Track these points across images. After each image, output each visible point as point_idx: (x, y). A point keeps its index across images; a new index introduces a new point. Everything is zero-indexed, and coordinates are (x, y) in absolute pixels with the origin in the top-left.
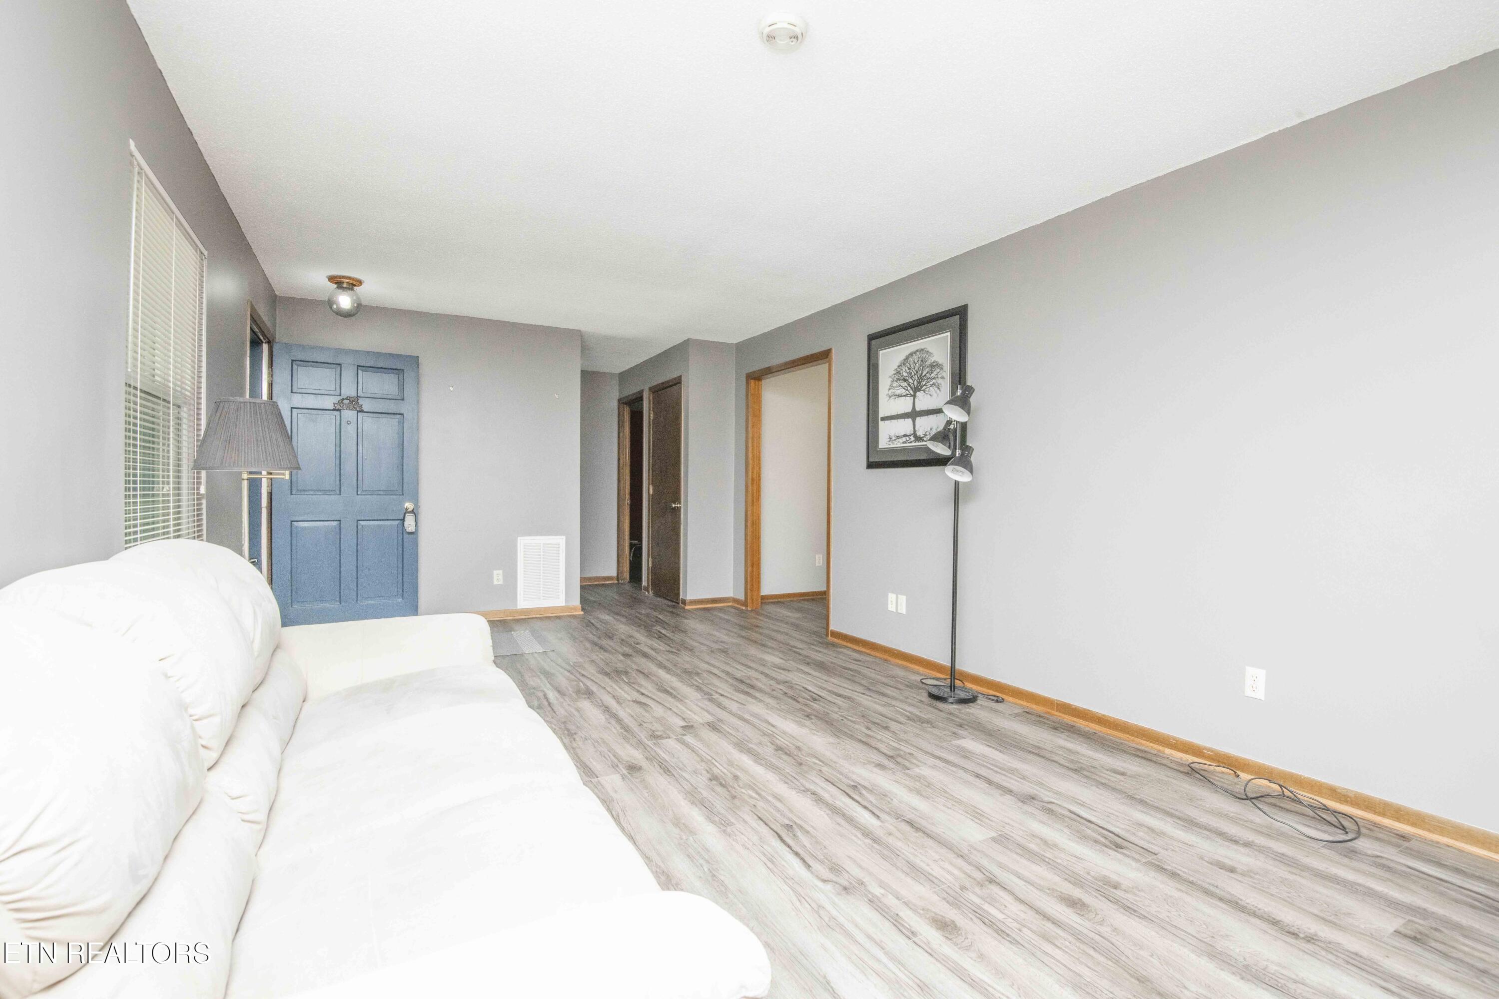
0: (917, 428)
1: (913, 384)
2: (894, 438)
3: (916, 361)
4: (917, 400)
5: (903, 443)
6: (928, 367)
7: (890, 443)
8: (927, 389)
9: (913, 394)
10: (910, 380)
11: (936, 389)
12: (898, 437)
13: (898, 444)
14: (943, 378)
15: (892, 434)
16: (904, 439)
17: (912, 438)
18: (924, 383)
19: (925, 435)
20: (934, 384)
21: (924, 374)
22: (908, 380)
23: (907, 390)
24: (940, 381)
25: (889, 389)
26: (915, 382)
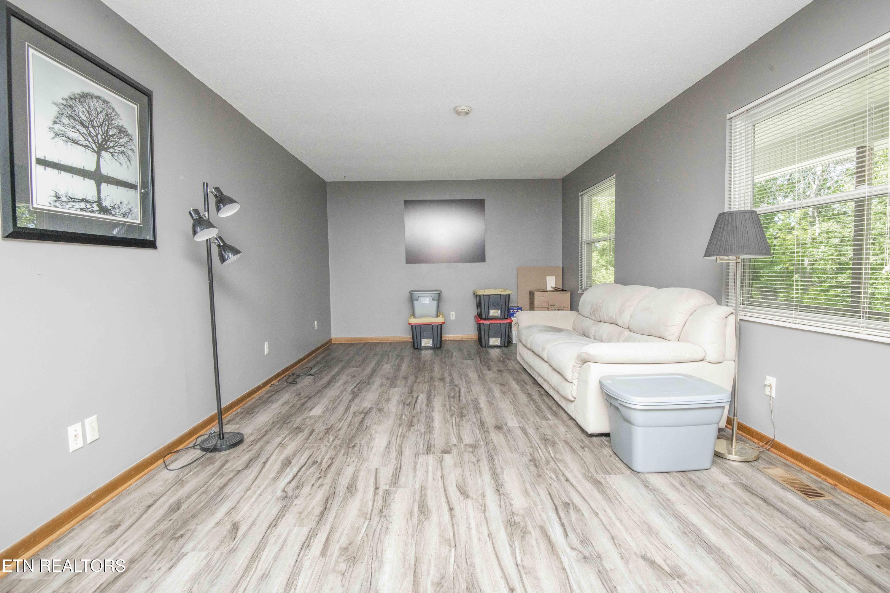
0: (103, 196)
1: (97, 136)
2: (64, 199)
3: (99, 110)
4: (102, 160)
5: (81, 210)
6: (114, 127)
7: (57, 204)
8: (116, 154)
9: (96, 149)
10: (91, 129)
11: (126, 159)
12: (72, 200)
13: (73, 209)
14: (132, 150)
15: (62, 192)
16: (83, 205)
17: (96, 208)
18: (111, 144)
19: (114, 208)
20: (123, 152)
21: (111, 133)
22: (88, 128)
23: (87, 140)
24: (130, 153)
25: (55, 122)
26: (99, 136)
